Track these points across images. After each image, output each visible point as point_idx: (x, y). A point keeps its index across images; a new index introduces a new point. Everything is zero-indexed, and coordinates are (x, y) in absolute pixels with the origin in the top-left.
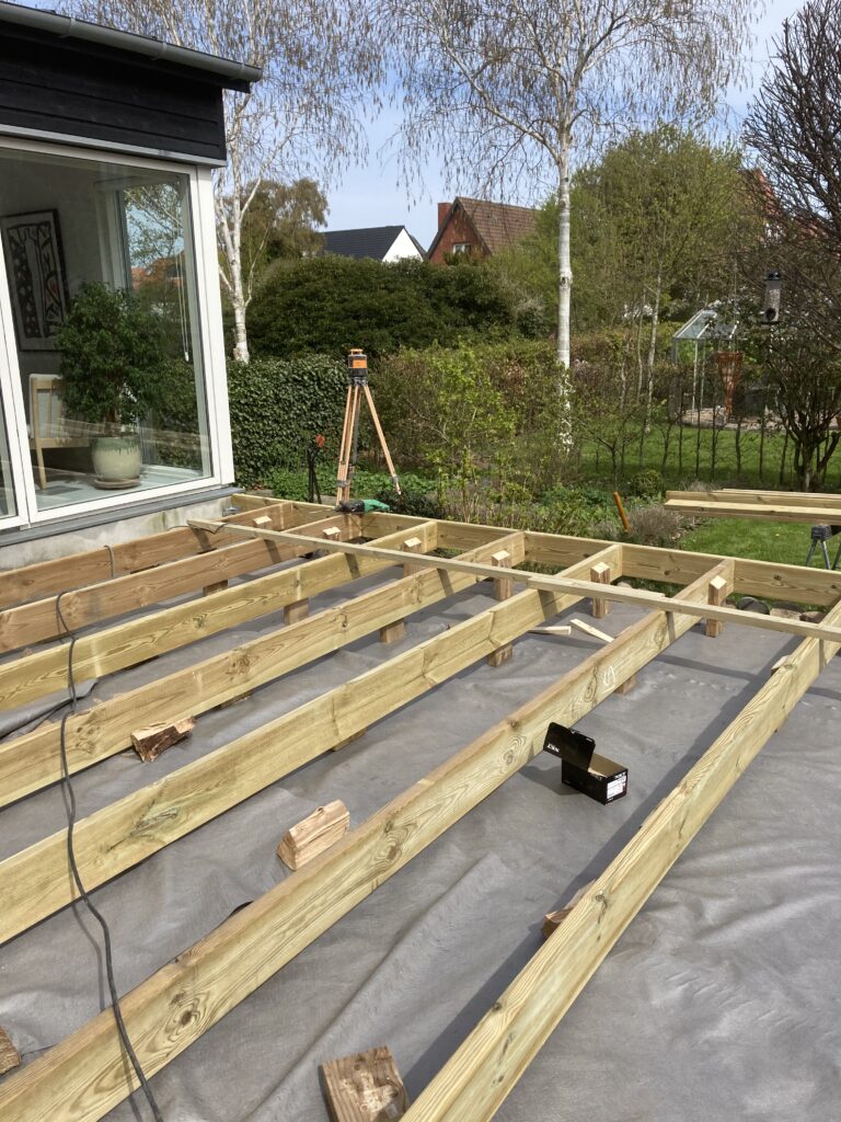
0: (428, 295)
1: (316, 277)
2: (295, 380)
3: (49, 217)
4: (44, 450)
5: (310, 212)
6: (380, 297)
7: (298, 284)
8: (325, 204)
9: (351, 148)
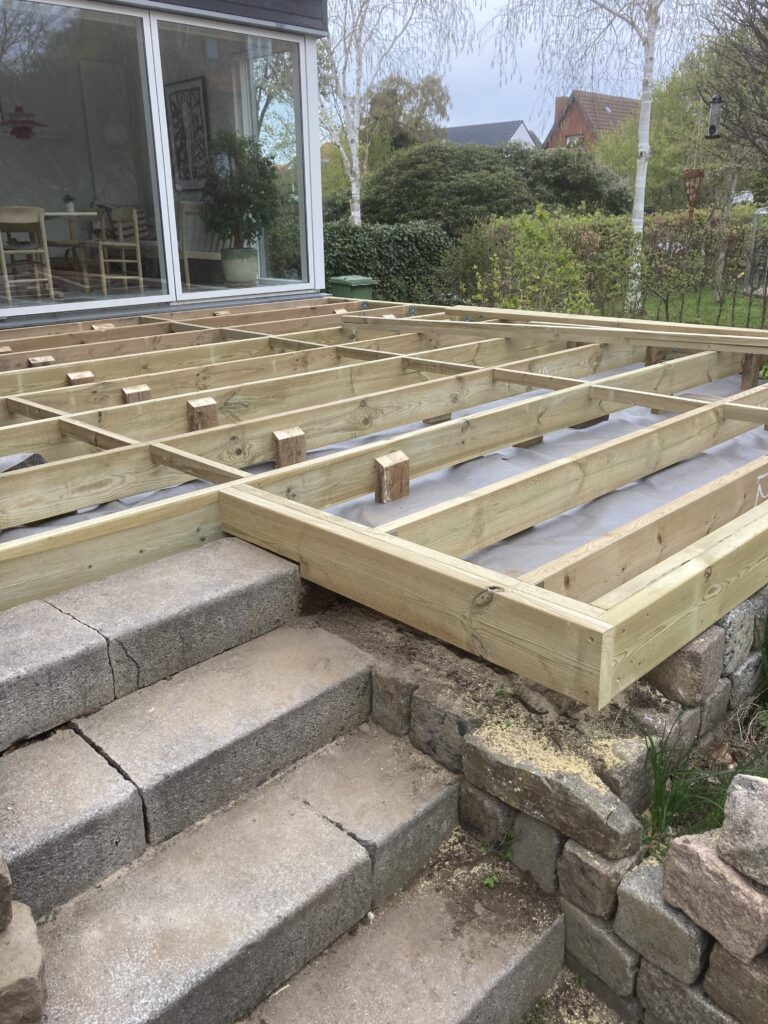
0: (526, 175)
1: (427, 160)
2: (396, 240)
3: (199, 84)
4: (189, 259)
5: (434, 107)
6: (482, 177)
7: (412, 165)
8: (449, 98)
9: (460, 35)
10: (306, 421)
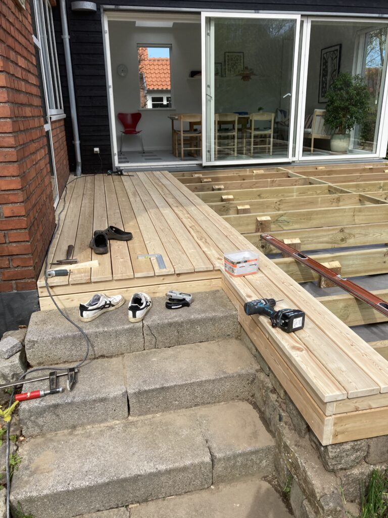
3: (338, 47)
4: (314, 138)
10: (304, 236)
